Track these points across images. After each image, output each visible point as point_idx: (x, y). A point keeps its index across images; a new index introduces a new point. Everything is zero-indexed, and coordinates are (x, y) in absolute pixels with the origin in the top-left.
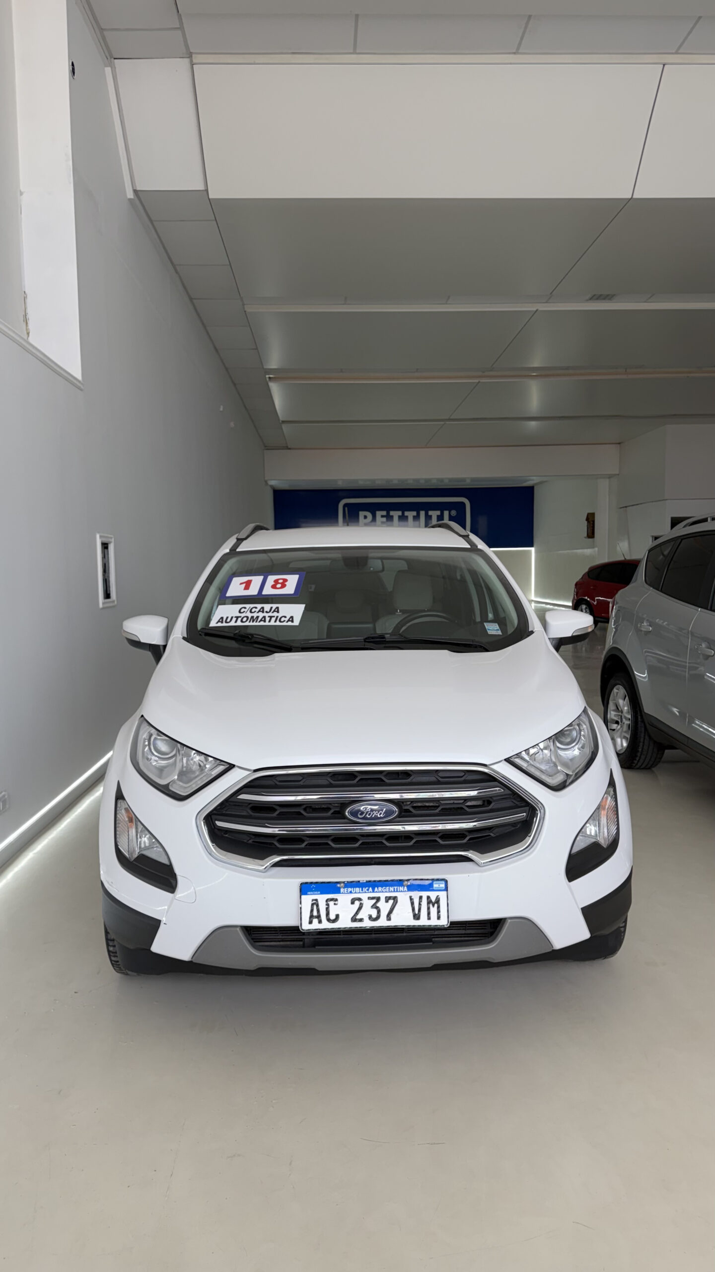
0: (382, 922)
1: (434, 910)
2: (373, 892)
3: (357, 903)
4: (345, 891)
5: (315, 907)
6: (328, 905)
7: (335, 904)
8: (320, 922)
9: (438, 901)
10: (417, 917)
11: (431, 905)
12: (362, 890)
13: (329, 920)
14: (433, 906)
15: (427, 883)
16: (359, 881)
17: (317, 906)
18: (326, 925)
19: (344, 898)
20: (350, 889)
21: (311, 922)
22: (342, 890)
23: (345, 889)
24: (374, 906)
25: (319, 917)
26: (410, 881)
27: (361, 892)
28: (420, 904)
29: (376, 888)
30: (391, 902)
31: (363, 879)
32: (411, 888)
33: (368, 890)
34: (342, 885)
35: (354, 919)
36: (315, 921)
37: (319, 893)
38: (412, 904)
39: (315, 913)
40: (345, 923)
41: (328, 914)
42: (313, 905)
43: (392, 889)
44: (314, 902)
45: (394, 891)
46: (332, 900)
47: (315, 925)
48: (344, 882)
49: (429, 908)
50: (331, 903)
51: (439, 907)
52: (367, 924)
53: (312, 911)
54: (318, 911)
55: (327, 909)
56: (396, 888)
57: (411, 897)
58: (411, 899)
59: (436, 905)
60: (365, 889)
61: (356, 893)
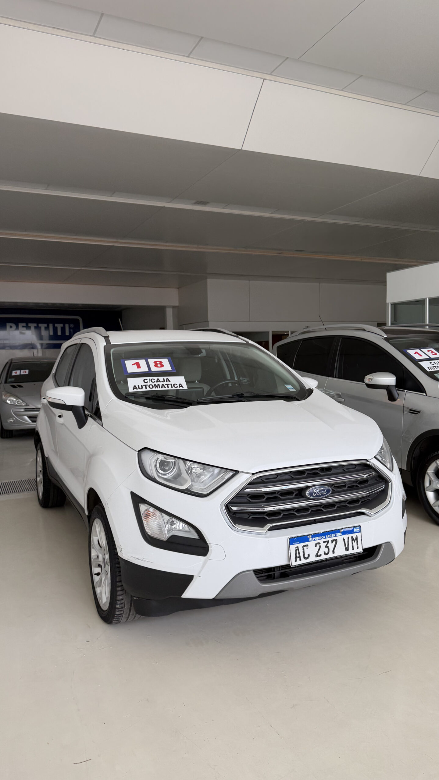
0: (331, 555)
1: (355, 544)
2: (325, 538)
3: (318, 546)
4: (312, 539)
5: (297, 551)
6: (303, 549)
7: (307, 548)
8: (300, 560)
9: (357, 539)
10: (347, 549)
11: (354, 541)
12: (320, 538)
13: (305, 558)
14: (355, 542)
15: (351, 529)
16: (319, 533)
17: (298, 550)
18: (304, 561)
19: (311, 544)
20: (314, 538)
21: (296, 561)
22: (310, 539)
23: (312, 538)
24: (327, 546)
25: (299, 557)
26: (343, 529)
27: (319, 539)
28: (348, 542)
29: (327, 536)
30: (334, 542)
31: (321, 531)
32: (344, 533)
33: (323, 537)
34: (311, 536)
35: (317, 556)
36: (298, 559)
37: (299, 542)
38: (345, 542)
39: (298, 555)
40: (313, 559)
41: (304, 555)
42: (296, 550)
43: (334, 535)
44: (297, 548)
45: (336, 536)
46: (305, 546)
47: (299, 562)
48: (311, 535)
49: (352, 543)
50: (305, 548)
51: (357, 542)
52: (323, 557)
53: (296, 554)
54: (299, 553)
55: (303, 552)
56: (336, 534)
57: (343, 538)
58: (344, 540)
59: (356, 541)
60: (321, 537)
61: (317, 540)
